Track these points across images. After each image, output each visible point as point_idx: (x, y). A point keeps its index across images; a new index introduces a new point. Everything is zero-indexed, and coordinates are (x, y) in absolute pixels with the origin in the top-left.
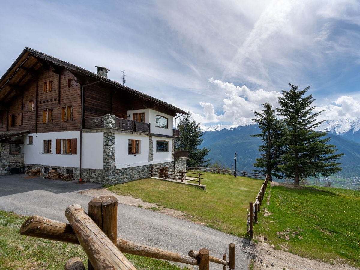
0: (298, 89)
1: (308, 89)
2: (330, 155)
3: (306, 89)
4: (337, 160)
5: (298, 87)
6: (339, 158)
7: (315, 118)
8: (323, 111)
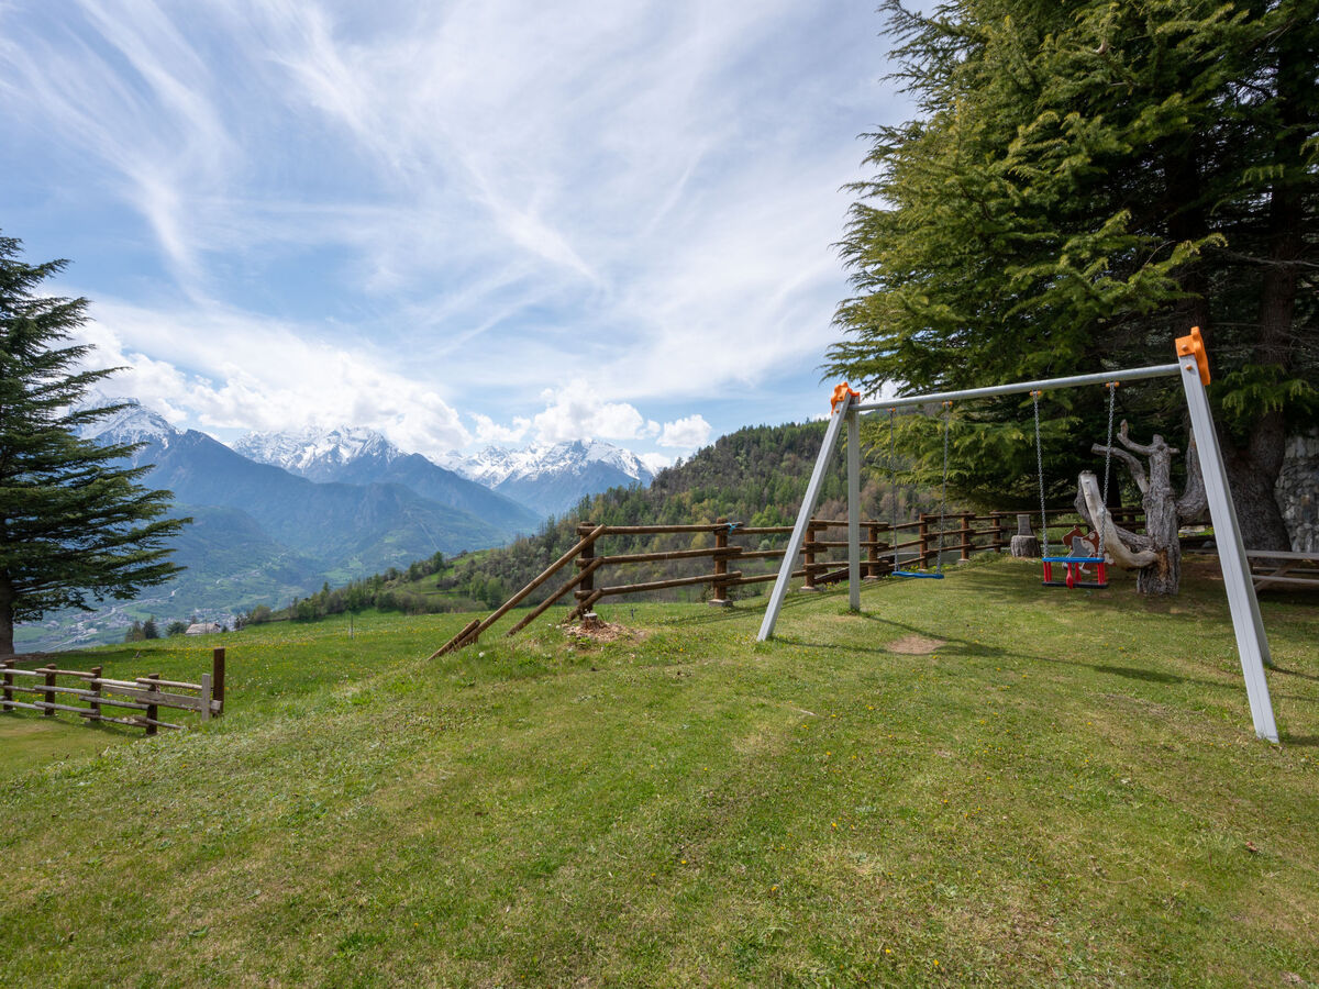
0: (16, 253)
1: (59, 268)
2: (142, 524)
3: (50, 266)
4: (167, 539)
5: (18, 245)
6: (176, 532)
7: (87, 387)
8: (121, 368)
